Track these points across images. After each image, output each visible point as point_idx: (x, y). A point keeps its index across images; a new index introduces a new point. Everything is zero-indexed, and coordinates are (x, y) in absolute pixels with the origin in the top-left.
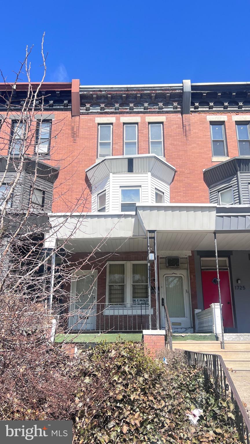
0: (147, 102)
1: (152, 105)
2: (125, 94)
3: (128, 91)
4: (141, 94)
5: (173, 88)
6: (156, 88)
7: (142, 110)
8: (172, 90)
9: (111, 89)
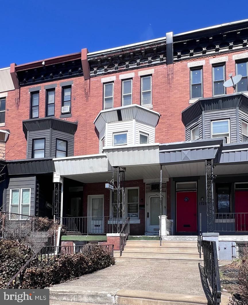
0: (139, 59)
1: (144, 60)
2: (121, 55)
3: (123, 51)
4: (133, 52)
5: (158, 42)
6: (145, 45)
7: (136, 66)
8: (158, 44)
9: (110, 52)
